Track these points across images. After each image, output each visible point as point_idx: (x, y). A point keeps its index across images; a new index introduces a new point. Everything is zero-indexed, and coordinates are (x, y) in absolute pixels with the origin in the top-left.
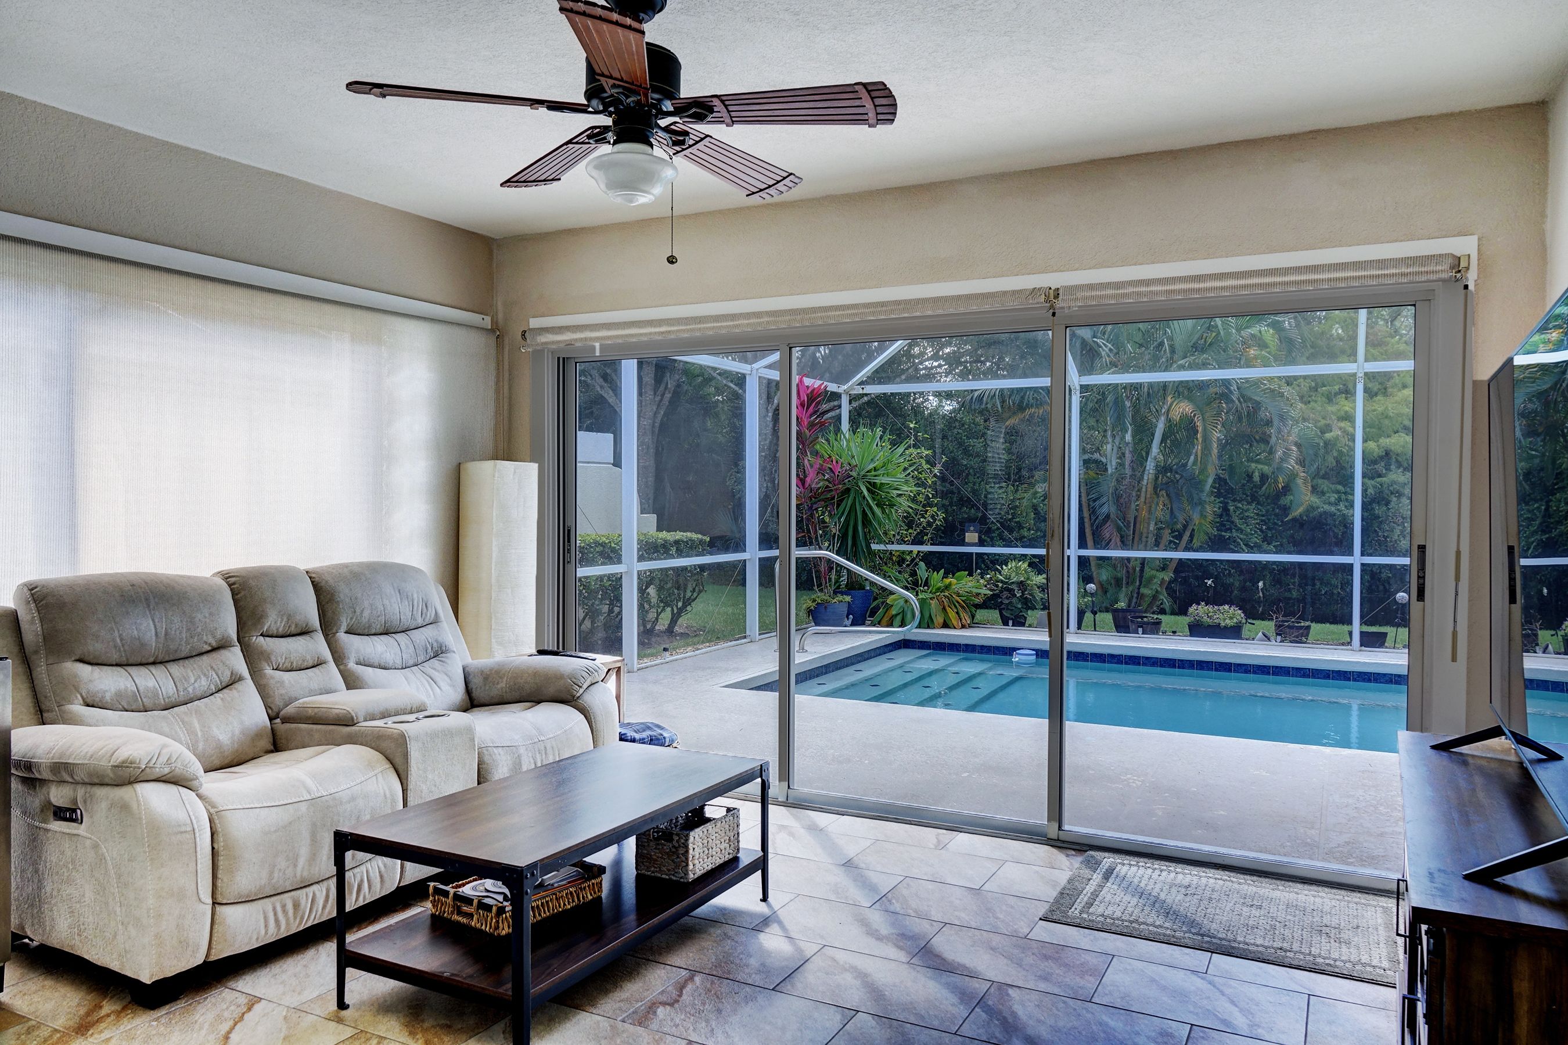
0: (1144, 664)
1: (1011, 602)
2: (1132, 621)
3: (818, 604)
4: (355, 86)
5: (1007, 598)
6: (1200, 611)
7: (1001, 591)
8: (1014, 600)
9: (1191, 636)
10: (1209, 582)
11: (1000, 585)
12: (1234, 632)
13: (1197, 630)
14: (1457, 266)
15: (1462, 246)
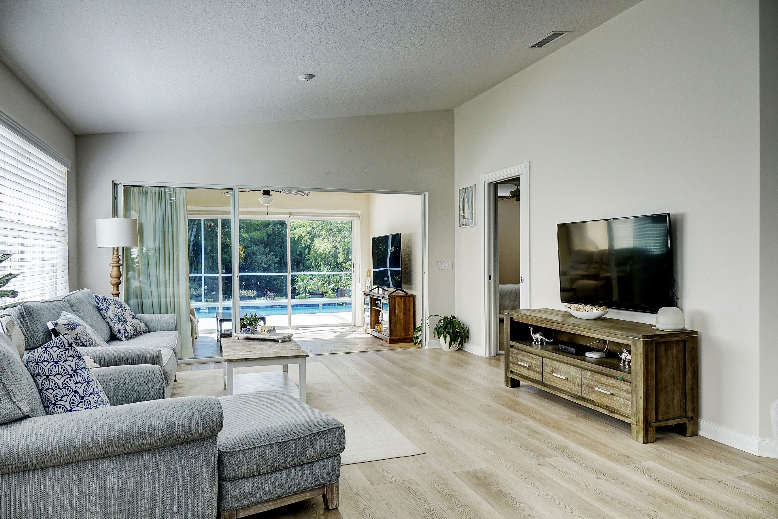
6: (243, 292)
9: (241, 300)
10: (243, 283)
12: (253, 298)
13: (243, 298)
14: (359, 216)
15: (359, 212)
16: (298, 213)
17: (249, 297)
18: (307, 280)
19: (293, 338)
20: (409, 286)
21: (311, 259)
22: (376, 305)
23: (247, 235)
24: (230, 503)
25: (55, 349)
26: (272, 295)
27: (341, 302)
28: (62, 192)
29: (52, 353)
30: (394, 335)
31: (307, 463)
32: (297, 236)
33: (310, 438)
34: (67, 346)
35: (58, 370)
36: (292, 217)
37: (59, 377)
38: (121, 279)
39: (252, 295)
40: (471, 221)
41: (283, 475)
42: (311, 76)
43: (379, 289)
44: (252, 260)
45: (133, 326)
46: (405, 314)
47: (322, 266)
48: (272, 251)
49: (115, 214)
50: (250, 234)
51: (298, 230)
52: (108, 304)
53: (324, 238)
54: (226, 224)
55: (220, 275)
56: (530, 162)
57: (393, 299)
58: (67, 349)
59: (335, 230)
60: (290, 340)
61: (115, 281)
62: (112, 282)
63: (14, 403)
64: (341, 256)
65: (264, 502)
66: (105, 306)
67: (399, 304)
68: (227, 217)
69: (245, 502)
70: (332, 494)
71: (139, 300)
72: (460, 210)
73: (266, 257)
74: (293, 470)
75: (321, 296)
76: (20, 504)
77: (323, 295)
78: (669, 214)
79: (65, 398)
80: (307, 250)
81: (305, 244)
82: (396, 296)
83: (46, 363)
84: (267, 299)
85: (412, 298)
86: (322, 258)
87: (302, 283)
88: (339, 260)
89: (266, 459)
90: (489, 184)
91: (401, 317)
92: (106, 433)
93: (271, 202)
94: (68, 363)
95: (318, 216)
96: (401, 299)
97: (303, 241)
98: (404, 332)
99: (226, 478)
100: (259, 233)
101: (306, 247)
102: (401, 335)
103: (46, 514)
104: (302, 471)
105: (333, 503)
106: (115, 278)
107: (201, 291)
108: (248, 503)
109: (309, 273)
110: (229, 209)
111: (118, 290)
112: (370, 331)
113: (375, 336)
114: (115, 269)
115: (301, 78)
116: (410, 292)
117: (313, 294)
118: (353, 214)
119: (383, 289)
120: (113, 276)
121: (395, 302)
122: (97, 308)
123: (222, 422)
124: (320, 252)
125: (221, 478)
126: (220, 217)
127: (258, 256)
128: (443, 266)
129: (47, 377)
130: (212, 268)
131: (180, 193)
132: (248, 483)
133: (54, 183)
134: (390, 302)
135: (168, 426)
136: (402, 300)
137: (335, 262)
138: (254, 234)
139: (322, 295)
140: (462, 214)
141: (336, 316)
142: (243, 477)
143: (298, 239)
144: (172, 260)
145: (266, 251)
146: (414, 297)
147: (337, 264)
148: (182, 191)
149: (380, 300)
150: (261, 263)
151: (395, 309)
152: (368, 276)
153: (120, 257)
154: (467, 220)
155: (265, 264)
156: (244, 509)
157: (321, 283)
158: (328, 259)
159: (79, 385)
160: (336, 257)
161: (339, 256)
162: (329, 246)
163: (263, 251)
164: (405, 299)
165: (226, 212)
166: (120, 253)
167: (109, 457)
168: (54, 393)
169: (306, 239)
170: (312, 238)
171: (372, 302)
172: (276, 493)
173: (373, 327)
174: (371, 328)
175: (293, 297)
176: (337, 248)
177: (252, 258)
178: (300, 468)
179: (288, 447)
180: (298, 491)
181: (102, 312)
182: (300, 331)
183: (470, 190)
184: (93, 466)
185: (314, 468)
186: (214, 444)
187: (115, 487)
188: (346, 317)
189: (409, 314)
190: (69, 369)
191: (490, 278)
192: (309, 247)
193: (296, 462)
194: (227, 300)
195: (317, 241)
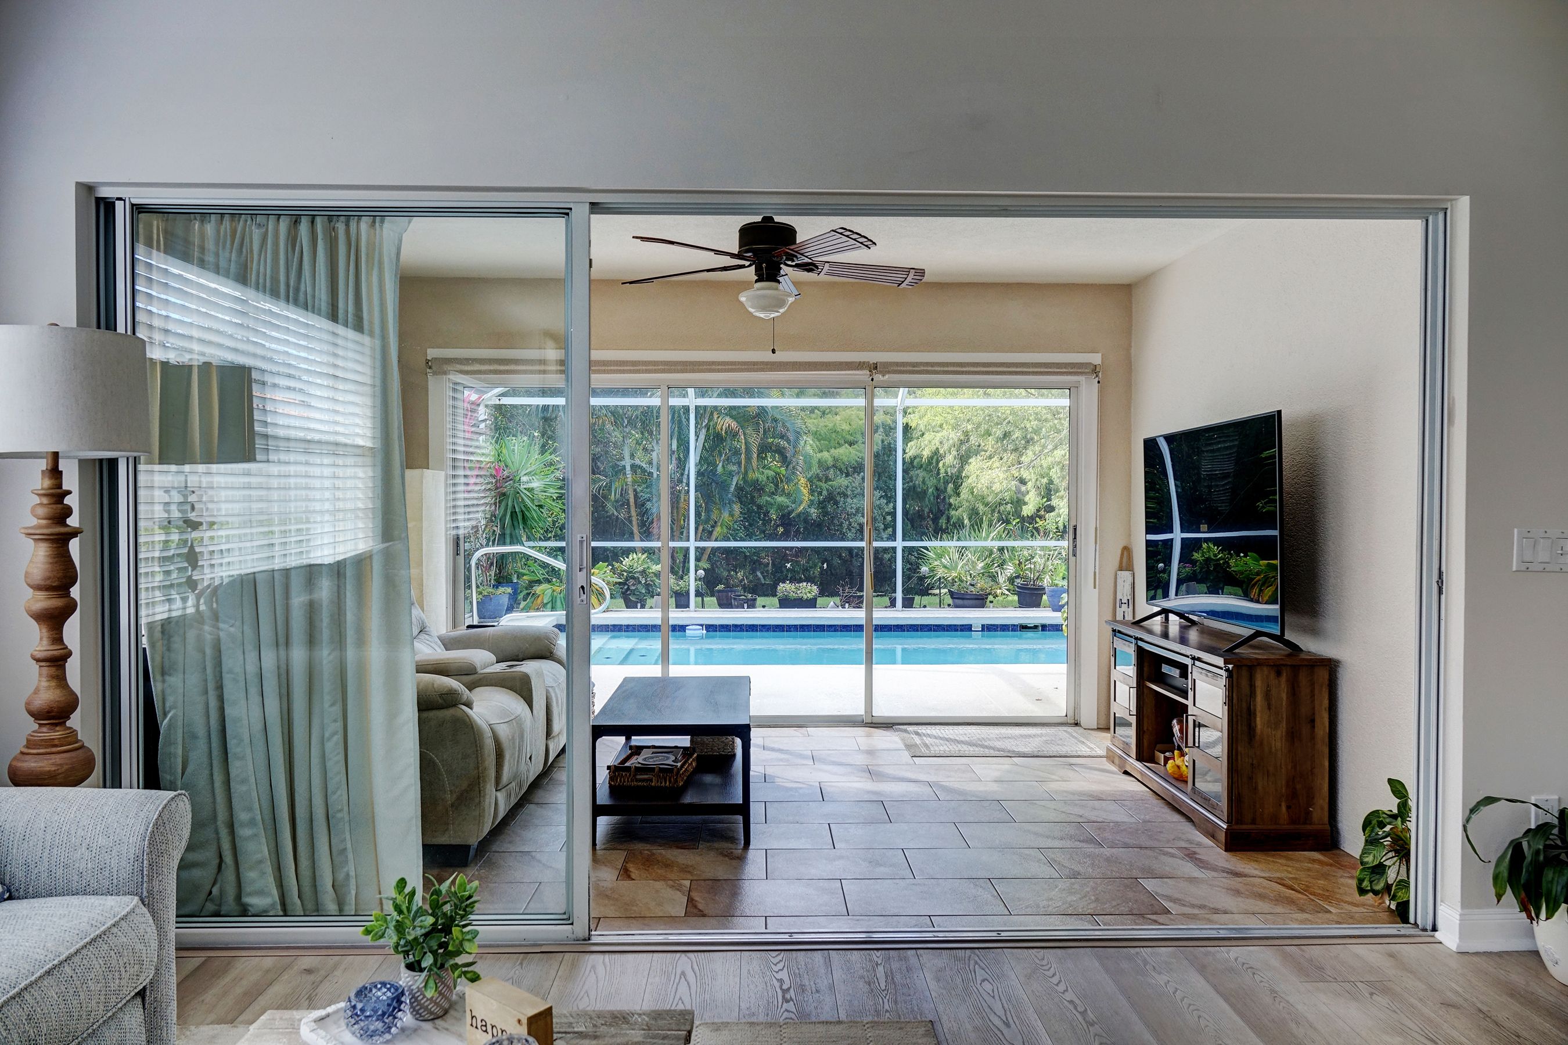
0: (761, 631)
1: (637, 588)
2: (735, 599)
3: (484, 596)
4: (634, 237)
5: (633, 585)
6: (786, 588)
7: (627, 580)
8: (639, 587)
9: (780, 608)
10: (789, 565)
11: (625, 574)
12: (811, 604)
13: (786, 603)
14: (1094, 370)
15: (1096, 359)
17: (801, 599)
18: (949, 556)
21: (961, 508)
22: (1162, 680)
26: (855, 597)
27: (1031, 623)
30: (1248, 818)
32: (926, 453)
36: (878, 377)
38: (75, 592)
39: (809, 595)
43: (1167, 619)
46: (1292, 735)
47: (985, 525)
48: (881, 489)
50: (832, 451)
53: (990, 457)
57: (1244, 673)
59: (1017, 434)
61: (42, 602)
62: (25, 604)
64: (1032, 500)
67: (1267, 696)
75: (978, 602)
77: (983, 599)
80: (951, 485)
81: (946, 472)
82: (1257, 661)
85: (1323, 675)
86: (987, 505)
88: (1027, 510)
91: (1279, 744)
93: (781, 307)
95: (962, 373)
96: (1279, 674)
97: (941, 465)
98: (1288, 807)
101: (948, 479)
102: (1274, 821)
106: (43, 587)
109: (955, 543)
111: (58, 639)
112: (1132, 764)
114: (44, 551)
117: (959, 597)
120: (32, 581)
121: (1252, 687)
127: (849, 500)
128: (1543, 556)
136: (1283, 679)
137: (1017, 513)
139: (980, 600)
143: (930, 463)
146: (1330, 667)
147: (1023, 519)
149: (1178, 663)
151: (1251, 714)
152: (1124, 564)
153: (67, 500)
157: (982, 564)
158: (1002, 508)
160: (1018, 503)
161: (1027, 499)
162: (1002, 476)
164: (1294, 677)
166: (71, 481)
169: (949, 459)
170: (964, 459)
171: (1146, 664)
173: (1144, 755)
174: (1140, 758)
175: (907, 603)
176: (1023, 482)
177: (836, 503)
188: (1047, 682)
189: (1313, 738)
192: (957, 480)
194: (746, 605)
195: (974, 465)
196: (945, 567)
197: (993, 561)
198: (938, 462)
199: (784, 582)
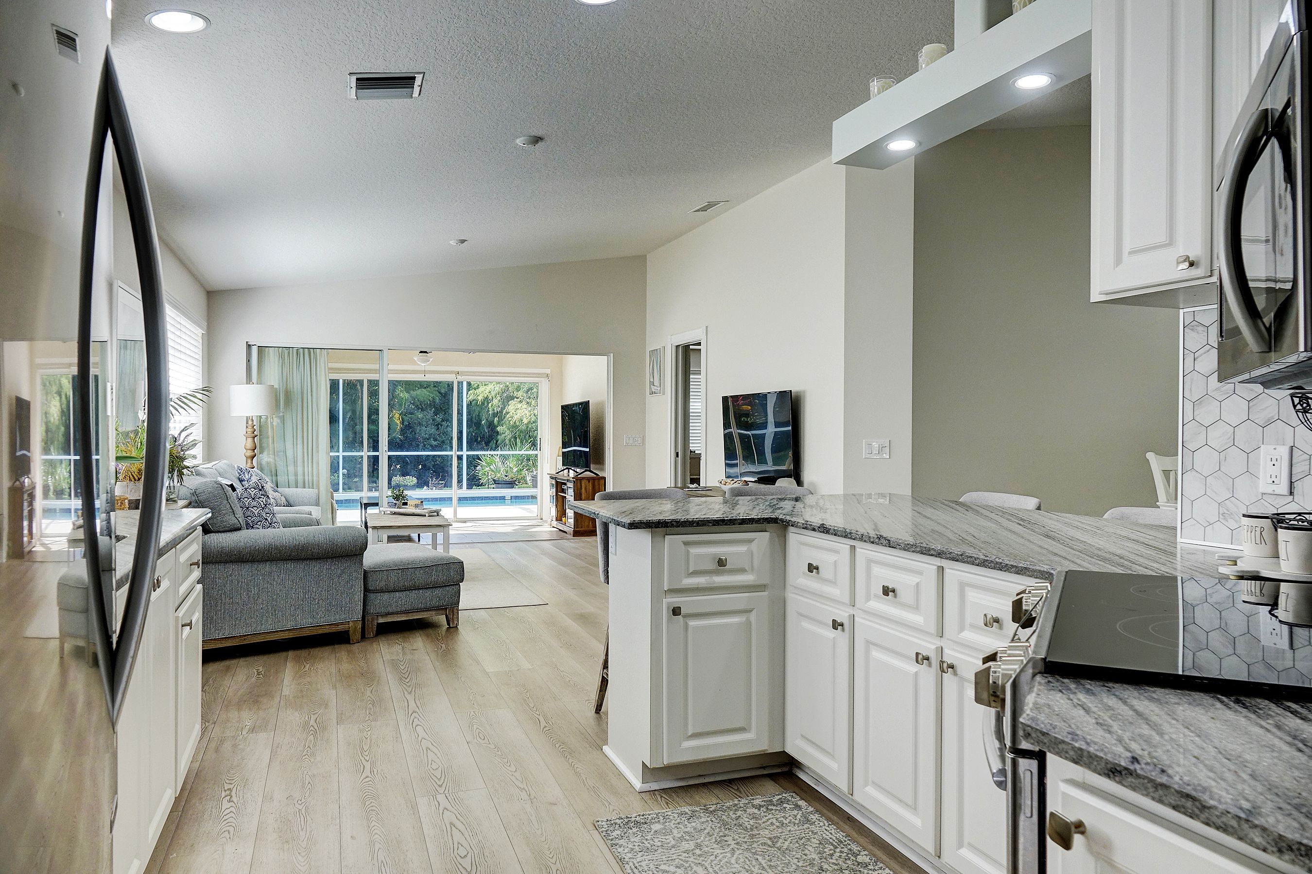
6: (397, 479)
10: (398, 466)
14: (548, 376)
15: (548, 371)
16: (467, 372)
17: (407, 485)
19: (441, 513)
20: (601, 466)
22: (561, 491)
23: (407, 395)
24: (372, 609)
25: (253, 489)
26: (439, 484)
28: (197, 356)
29: (251, 492)
30: (580, 526)
31: (432, 588)
32: (480, 398)
33: (434, 567)
34: (260, 487)
35: (254, 503)
36: (459, 377)
37: (256, 508)
38: (256, 452)
39: (411, 483)
40: (659, 389)
41: (413, 594)
42: (463, 241)
43: (569, 472)
44: (415, 433)
45: (274, 499)
47: (518, 445)
49: (249, 380)
51: (481, 389)
52: (250, 475)
54: (374, 385)
55: (365, 453)
56: (707, 327)
57: (579, 481)
58: (260, 490)
60: (438, 515)
61: (250, 453)
62: (246, 454)
63: (236, 518)
65: (397, 613)
66: (247, 477)
67: (586, 489)
68: (374, 377)
69: (383, 610)
70: (453, 615)
71: (274, 477)
72: (650, 375)
73: (438, 429)
74: (421, 591)
75: (510, 485)
76: (238, 582)
77: (515, 484)
78: (791, 391)
79: (259, 523)
80: (496, 419)
81: (493, 410)
82: (583, 478)
83: (246, 499)
84: (432, 489)
85: (602, 480)
87: (488, 469)
89: (400, 579)
90: (677, 347)
92: (291, 541)
93: (428, 362)
94: (261, 499)
95: (494, 376)
96: (589, 482)
97: (490, 405)
99: (370, 590)
100: (426, 392)
101: (495, 415)
102: (588, 526)
103: (253, 592)
104: (428, 593)
105: (453, 622)
106: (250, 450)
107: (338, 477)
108: (386, 611)
109: (499, 453)
110: (377, 367)
111: (252, 463)
112: (555, 523)
113: (560, 530)
114: (250, 440)
115: (453, 243)
116: (601, 474)
117: (497, 483)
118: (539, 374)
119: (574, 470)
120: (247, 448)
121: (581, 486)
122: (239, 479)
123: (367, 543)
124: (515, 423)
125: (366, 590)
126: (365, 377)
128: (631, 441)
129: (247, 508)
130: (353, 442)
131: (321, 354)
132: (386, 596)
133: (188, 346)
134: (574, 486)
135: (330, 542)
136: (591, 483)
138: (418, 393)
140: (652, 380)
141: (524, 509)
142: (382, 591)
143: (483, 403)
144: (311, 431)
145: (438, 419)
146: (604, 478)
148: (323, 353)
149: (565, 484)
150: (428, 439)
151: (581, 494)
152: (559, 454)
153: (254, 427)
154: (656, 387)
155: (435, 440)
156: (382, 616)
157: (517, 469)
159: (268, 515)
163: (433, 420)
164: (594, 482)
165: (370, 371)
166: (255, 423)
167: (291, 560)
168: (252, 519)
169: (495, 402)
170: (504, 403)
171: (558, 486)
172: (408, 607)
173: (559, 519)
174: (557, 520)
175: (470, 487)
177: (414, 431)
178: (427, 591)
179: (417, 573)
180: (425, 608)
181: (243, 483)
182: (468, 524)
183: (658, 350)
184: (280, 564)
185: (438, 592)
186: (361, 562)
187: (294, 581)
188: (532, 509)
190: (262, 503)
191: (677, 455)
192: (500, 415)
193: (423, 585)
194: (374, 489)
195: (511, 407)
196: (492, 471)
197: (523, 467)
198: (488, 403)
199: (396, 476)
